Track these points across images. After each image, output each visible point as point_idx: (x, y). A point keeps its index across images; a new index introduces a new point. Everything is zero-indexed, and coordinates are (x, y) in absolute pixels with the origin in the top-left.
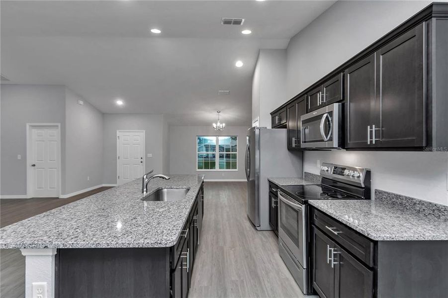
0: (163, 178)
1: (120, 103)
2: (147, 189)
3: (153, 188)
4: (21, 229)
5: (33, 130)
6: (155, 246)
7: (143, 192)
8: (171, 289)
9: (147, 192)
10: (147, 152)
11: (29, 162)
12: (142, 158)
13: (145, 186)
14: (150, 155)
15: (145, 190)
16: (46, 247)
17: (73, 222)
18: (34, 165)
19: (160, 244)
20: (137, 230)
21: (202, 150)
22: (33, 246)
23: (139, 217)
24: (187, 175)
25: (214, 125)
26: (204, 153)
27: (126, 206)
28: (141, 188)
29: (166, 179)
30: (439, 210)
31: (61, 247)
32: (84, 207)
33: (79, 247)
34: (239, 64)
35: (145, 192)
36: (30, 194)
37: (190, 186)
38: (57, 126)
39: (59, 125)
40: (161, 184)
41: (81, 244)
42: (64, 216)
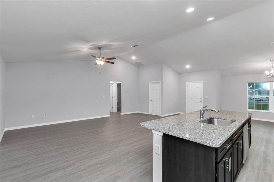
0: (214, 111)
1: (188, 67)
2: (203, 117)
3: (207, 116)
4: (151, 123)
5: (151, 85)
6: (206, 144)
7: (201, 118)
8: (216, 173)
9: (203, 118)
10: (205, 95)
11: (150, 99)
12: (201, 99)
13: (202, 115)
14: (207, 97)
15: (202, 117)
16: (160, 131)
17: (168, 125)
18: (151, 100)
19: (209, 144)
20: (197, 135)
21: (256, 94)
22: (156, 130)
23: (198, 129)
24: (235, 112)
25: (267, 73)
26: (257, 96)
27: (191, 123)
28: (200, 116)
29: (216, 112)
31: (165, 133)
32: (172, 120)
33: (171, 134)
35: (202, 118)
36: (150, 113)
37: (235, 119)
38: (159, 82)
39: (160, 81)
40: (213, 115)
41: (172, 134)
42: (165, 122)
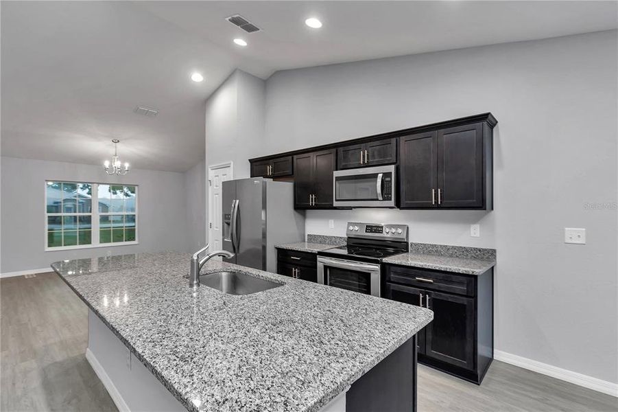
25: (107, 164)
30: (467, 251)
34: (197, 77)
